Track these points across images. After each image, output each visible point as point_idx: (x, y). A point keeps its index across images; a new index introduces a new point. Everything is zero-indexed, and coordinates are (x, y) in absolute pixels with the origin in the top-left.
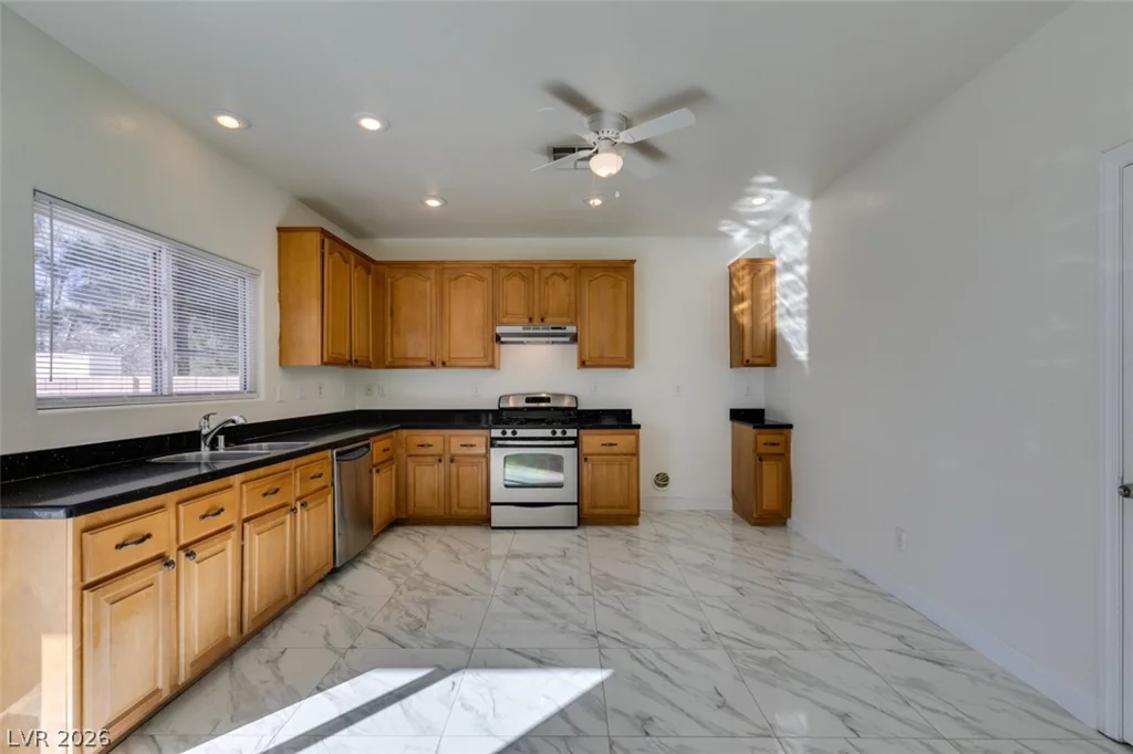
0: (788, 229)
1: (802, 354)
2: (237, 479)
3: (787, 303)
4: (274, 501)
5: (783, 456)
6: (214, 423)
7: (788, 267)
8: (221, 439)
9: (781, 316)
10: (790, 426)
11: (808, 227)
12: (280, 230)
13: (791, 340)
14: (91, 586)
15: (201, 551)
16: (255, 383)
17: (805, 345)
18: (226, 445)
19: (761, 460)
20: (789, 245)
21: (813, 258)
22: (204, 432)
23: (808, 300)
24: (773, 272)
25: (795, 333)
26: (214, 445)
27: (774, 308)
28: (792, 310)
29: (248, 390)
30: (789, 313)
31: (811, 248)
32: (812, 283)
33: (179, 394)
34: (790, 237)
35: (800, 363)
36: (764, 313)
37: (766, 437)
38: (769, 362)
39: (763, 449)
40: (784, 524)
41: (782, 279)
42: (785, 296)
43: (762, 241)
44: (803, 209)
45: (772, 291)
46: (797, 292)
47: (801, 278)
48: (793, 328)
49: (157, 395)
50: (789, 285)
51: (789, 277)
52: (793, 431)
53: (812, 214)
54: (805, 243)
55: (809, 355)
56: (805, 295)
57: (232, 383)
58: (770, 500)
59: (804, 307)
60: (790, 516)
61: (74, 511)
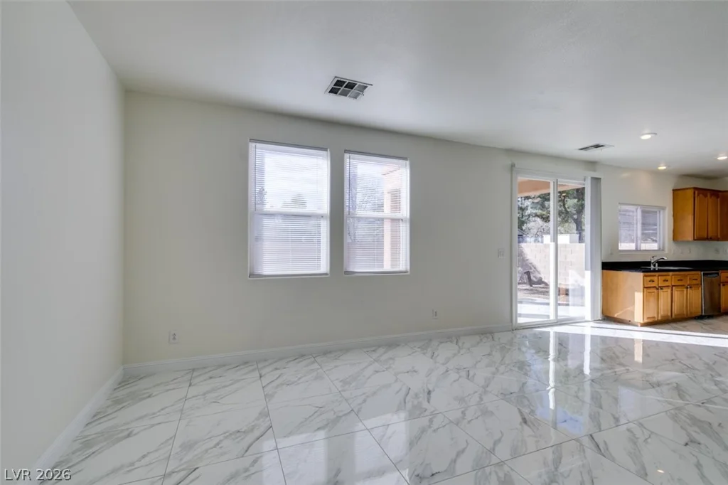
2: (671, 273)
4: (680, 283)
6: (656, 259)
8: (657, 264)
12: (673, 190)
14: (647, 288)
15: (665, 289)
16: (664, 247)
18: (658, 266)
22: (652, 261)
26: (655, 266)
29: (661, 250)
33: (643, 250)
49: (637, 250)
57: (654, 246)
61: (643, 272)
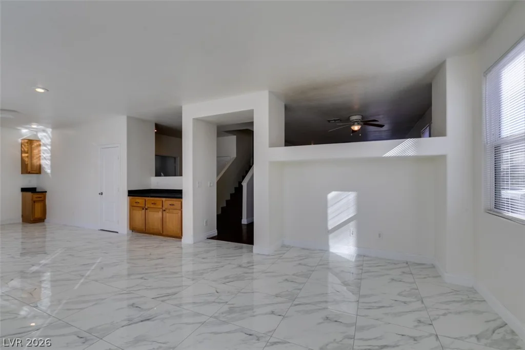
0: (45, 134)
1: (49, 171)
3: (44, 156)
5: (43, 201)
7: (45, 145)
9: (42, 159)
10: (46, 192)
11: (50, 135)
13: (46, 167)
17: (50, 168)
19: (34, 202)
20: (45, 139)
21: (52, 144)
23: (51, 156)
24: (40, 145)
25: (47, 165)
27: (40, 156)
28: (47, 158)
30: (45, 158)
31: (52, 142)
32: (52, 151)
34: (45, 136)
35: (48, 173)
36: (35, 158)
37: (36, 195)
38: (38, 172)
39: (35, 199)
40: (44, 221)
41: (43, 148)
42: (44, 153)
43: (35, 133)
44: (49, 130)
45: (39, 151)
46: (48, 153)
47: (49, 149)
48: (46, 163)
50: (45, 150)
51: (45, 148)
52: (47, 193)
53: (52, 133)
54: (50, 140)
55: (52, 171)
56: (49, 155)
58: (38, 214)
59: (49, 158)
60: (45, 218)
